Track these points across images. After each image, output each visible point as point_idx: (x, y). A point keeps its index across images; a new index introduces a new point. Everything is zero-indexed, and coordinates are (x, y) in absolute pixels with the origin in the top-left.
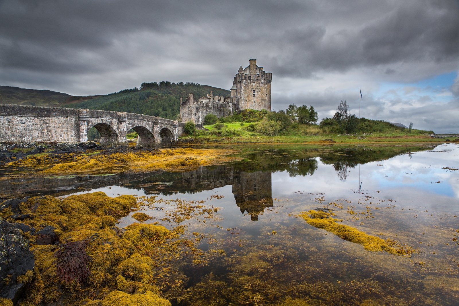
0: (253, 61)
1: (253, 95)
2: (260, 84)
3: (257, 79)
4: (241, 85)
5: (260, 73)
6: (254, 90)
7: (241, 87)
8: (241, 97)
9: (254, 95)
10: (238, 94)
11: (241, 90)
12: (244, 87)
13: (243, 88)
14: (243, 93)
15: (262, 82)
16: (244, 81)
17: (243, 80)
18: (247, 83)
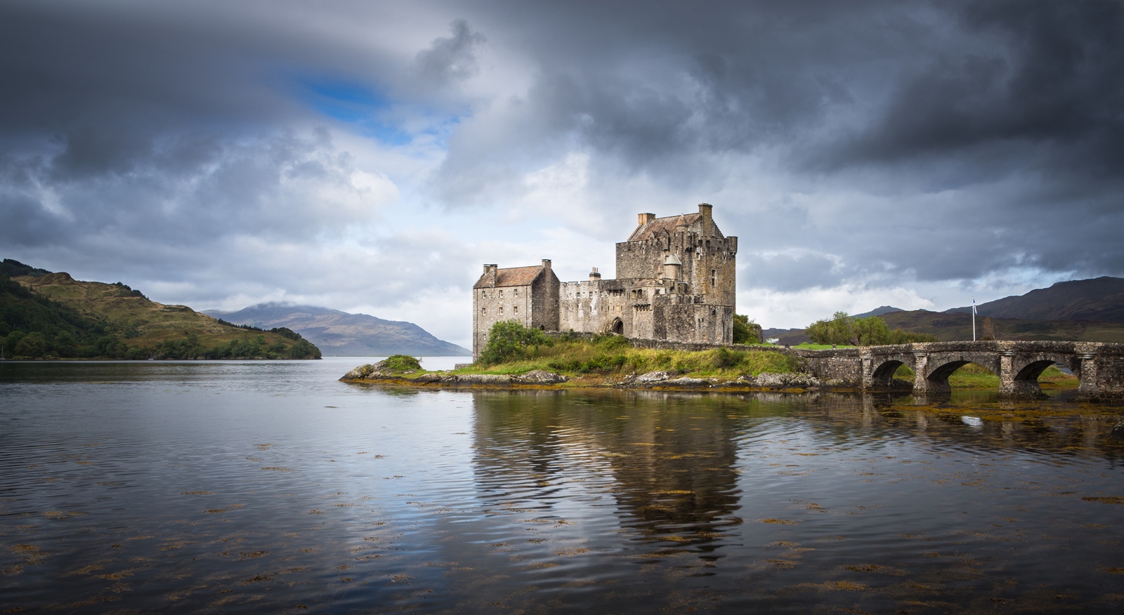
0: (707, 208)
1: (711, 281)
2: (721, 258)
3: (718, 249)
4: (690, 256)
5: (716, 234)
6: (713, 271)
7: (691, 262)
8: (691, 283)
9: (713, 280)
10: (684, 276)
11: (690, 267)
12: (697, 263)
13: (694, 264)
14: (694, 274)
15: (724, 253)
16: (699, 250)
17: (695, 246)
18: (703, 253)
